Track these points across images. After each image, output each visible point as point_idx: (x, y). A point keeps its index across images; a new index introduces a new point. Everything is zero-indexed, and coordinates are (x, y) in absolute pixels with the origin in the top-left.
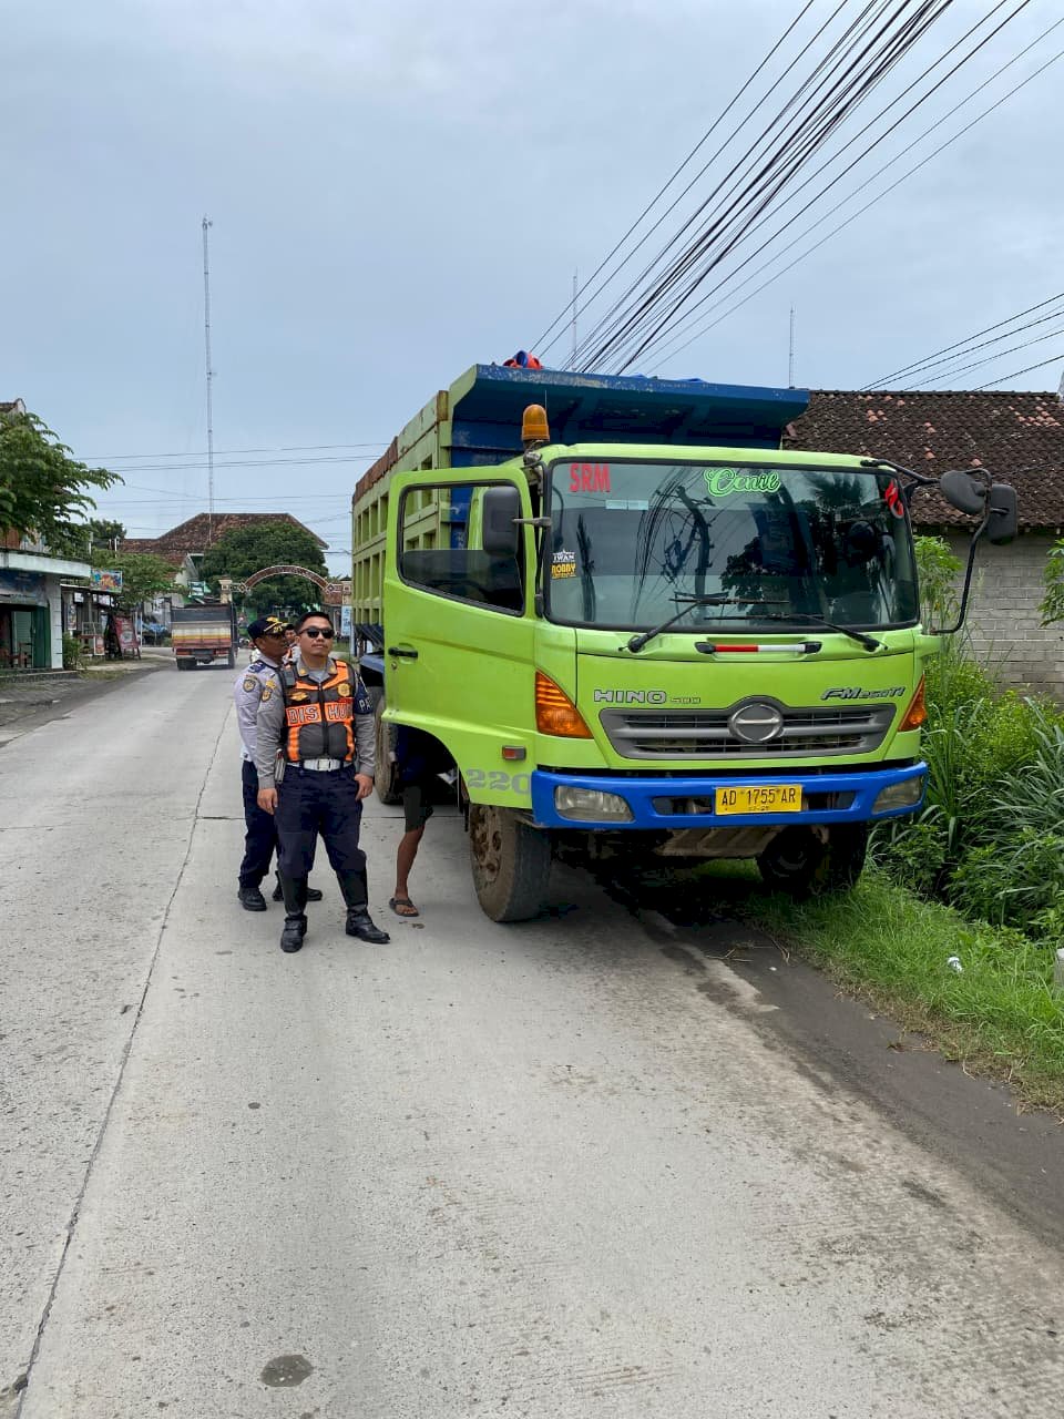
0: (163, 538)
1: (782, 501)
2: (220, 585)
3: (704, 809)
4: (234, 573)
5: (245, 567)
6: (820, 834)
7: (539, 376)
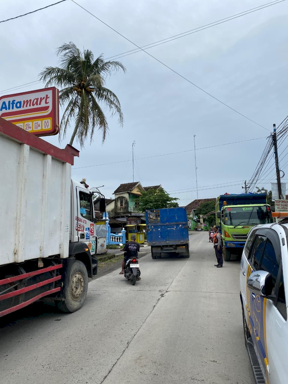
0: (187, 206)
2: (200, 217)
4: (203, 213)
5: (206, 212)
7: (227, 196)
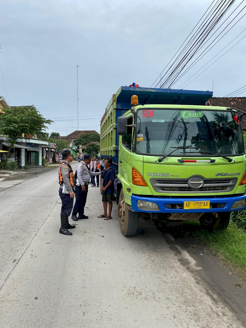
0: (67, 136)
1: (205, 121)
2: (79, 147)
3: (181, 207)
4: (82, 144)
5: (85, 143)
6: (216, 215)
7: (138, 89)
